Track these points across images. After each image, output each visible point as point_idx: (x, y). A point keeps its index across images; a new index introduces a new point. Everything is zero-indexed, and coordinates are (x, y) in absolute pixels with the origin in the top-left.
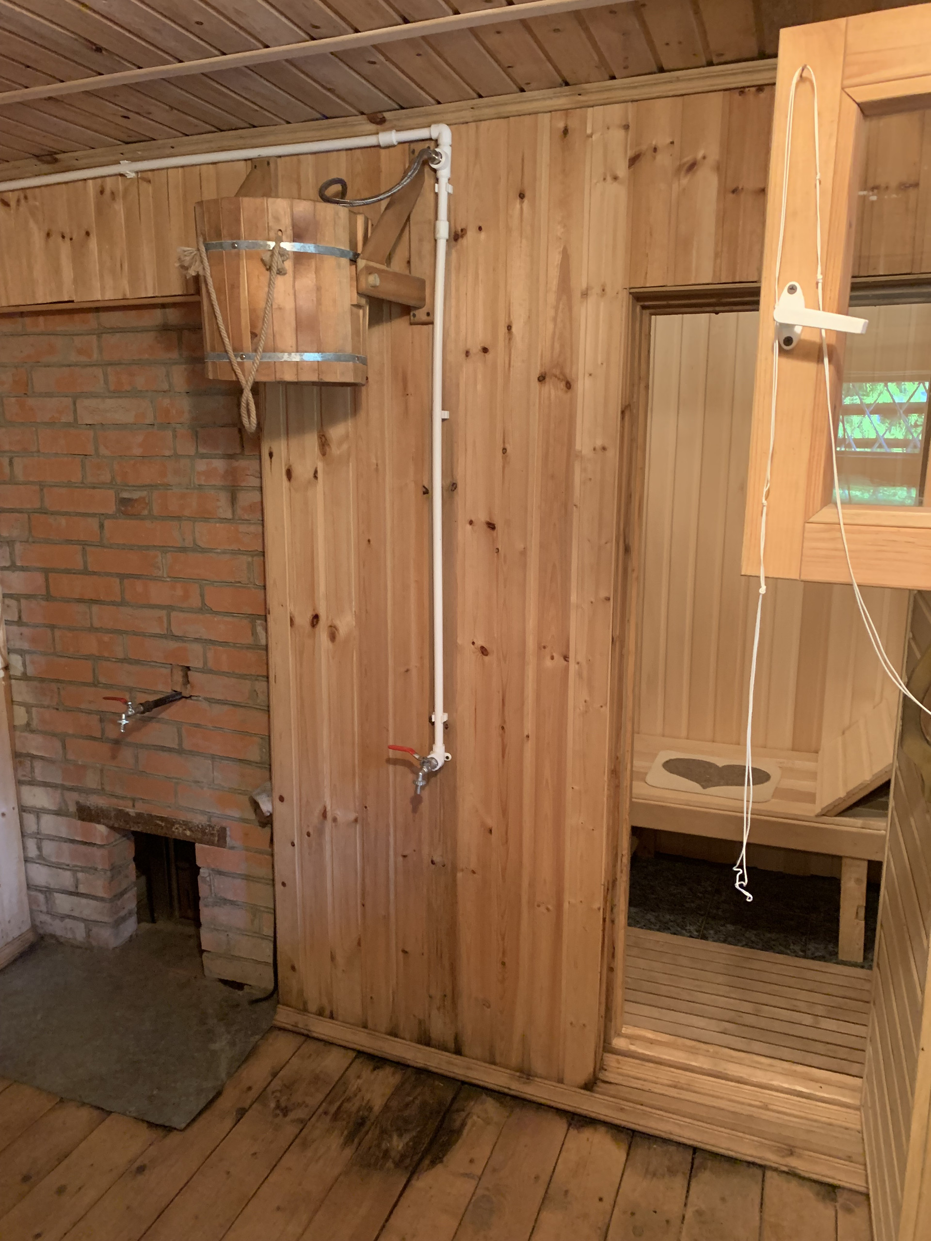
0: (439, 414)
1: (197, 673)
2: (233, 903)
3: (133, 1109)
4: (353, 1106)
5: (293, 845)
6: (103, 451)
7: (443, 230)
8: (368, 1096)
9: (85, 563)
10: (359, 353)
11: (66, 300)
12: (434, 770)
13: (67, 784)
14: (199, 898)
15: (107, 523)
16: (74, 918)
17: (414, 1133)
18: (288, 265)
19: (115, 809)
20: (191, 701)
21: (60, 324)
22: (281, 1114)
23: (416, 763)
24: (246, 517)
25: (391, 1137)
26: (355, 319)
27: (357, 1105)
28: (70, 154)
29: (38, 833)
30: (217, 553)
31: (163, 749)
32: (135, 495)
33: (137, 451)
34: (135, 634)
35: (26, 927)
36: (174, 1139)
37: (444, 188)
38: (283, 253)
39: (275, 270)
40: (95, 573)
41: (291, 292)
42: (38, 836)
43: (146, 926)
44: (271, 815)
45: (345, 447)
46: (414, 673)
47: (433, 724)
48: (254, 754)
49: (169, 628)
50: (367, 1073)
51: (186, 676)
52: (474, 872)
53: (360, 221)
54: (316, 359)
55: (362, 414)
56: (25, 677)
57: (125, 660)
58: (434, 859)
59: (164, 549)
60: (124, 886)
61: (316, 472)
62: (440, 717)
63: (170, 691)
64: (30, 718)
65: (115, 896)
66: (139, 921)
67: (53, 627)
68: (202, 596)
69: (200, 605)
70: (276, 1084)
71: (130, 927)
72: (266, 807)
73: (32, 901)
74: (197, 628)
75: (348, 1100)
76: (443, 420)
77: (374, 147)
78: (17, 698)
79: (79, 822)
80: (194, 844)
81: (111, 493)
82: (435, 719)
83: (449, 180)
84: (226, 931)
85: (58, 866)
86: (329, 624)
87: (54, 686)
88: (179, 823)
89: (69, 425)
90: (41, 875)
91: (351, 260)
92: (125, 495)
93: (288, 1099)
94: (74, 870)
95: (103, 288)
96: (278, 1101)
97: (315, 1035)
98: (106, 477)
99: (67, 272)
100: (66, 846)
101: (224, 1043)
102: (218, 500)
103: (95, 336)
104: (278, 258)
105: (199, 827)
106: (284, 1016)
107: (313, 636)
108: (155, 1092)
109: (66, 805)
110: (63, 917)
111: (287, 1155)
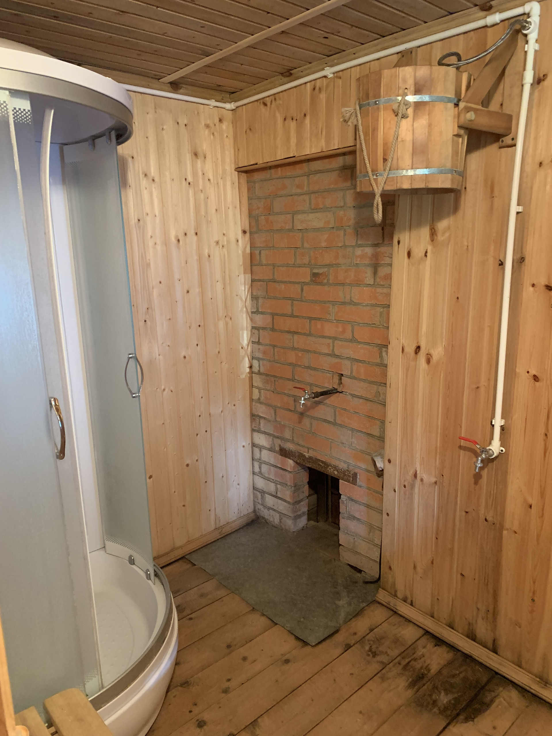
0: (514, 208)
1: (346, 378)
2: (358, 519)
3: (288, 625)
4: (418, 665)
5: (395, 491)
6: (306, 245)
7: (529, 77)
8: (428, 662)
9: (292, 310)
10: (457, 168)
11: (292, 156)
12: (491, 458)
13: (276, 434)
14: (340, 513)
15: (305, 288)
16: (274, 510)
17: (456, 695)
18: (410, 111)
19: (299, 452)
20: (342, 395)
21: (289, 171)
22: (371, 655)
23: (478, 451)
24: (382, 283)
25: (440, 693)
26: (455, 144)
27: (420, 665)
28: (298, 69)
29: (260, 459)
30: (364, 306)
31: (325, 421)
32: (321, 271)
33: (324, 244)
34: (315, 352)
35: (251, 510)
36: (308, 649)
37: (532, 47)
38: (407, 104)
39: (400, 115)
40: (297, 317)
41: (411, 128)
42: (260, 461)
43: (312, 523)
44: (383, 470)
45: (447, 235)
46: (482, 389)
47: (493, 426)
48: (376, 431)
49: (333, 350)
50: (430, 645)
51: (341, 379)
52: (516, 533)
53: (465, 78)
54: (425, 173)
55: (460, 213)
56: (259, 373)
57: (309, 367)
58: (487, 518)
59: (334, 303)
60: (301, 497)
61: (426, 252)
62: (498, 422)
63: (331, 387)
64: (260, 395)
65: (295, 502)
66: (309, 519)
67: (274, 346)
68: (353, 332)
69: (351, 337)
70: (371, 636)
71: (303, 521)
72: (380, 464)
73: (255, 496)
74: (348, 351)
75: (415, 660)
76: (518, 213)
77: (483, 27)
78: (255, 384)
79: (280, 456)
80: (338, 480)
81: (308, 270)
82: (495, 422)
83: (536, 40)
84: (353, 536)
85: (268, 479)
86: (427, 353)
87: (273, 379)
88: (331, 466)
89: (289, 230)
90: (260, 483)
91: (455, 104)
92: (315, 271)
93: (377, 648)
94: (275, 483)
95: (311, 146)
96: (371, 646)
97: (400, 612)
98: (306, 260)
99: (293, 140)
100: (272, 468)
101: (345, 602)
102: (366, 273)
103: (306, 177)
104: (403, 107)
105: (342, 470)
106: (382, 596)
107: (416, 359)
108: (301, 620)
109: (274, 445)
110: (269, 509)
111: (371, 681)
